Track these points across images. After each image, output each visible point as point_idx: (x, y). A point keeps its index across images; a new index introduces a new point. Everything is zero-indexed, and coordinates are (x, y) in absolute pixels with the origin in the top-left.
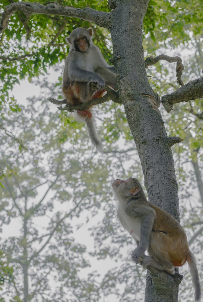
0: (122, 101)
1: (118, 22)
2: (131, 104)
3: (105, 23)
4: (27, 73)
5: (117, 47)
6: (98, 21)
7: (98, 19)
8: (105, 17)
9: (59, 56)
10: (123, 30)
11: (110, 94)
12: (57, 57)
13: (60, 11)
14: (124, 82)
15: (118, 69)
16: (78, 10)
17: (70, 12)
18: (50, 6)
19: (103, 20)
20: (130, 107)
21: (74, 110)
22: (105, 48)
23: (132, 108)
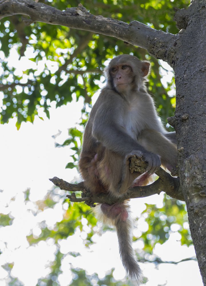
0: (184, 196)
1: (189, 54)
2: (200, 205)
3: (166, 52)
4: (14, 114)
5: (183, 99)
6: (153, 48)
7: (154, 45)
8: (167, 43)
9: (74, 91)
10: (198, 69)
11: (163, 181)
12: (71, 93)
13: (88, 22)
14: (191, 163)
15: (182, 138)
16: (120, 24)
17: (106, 27)
18: (70, 13)
19: (163, 47)
20: (198, 209)
21: (96, 204)
22: (159, 85)
23: (202, 212)
